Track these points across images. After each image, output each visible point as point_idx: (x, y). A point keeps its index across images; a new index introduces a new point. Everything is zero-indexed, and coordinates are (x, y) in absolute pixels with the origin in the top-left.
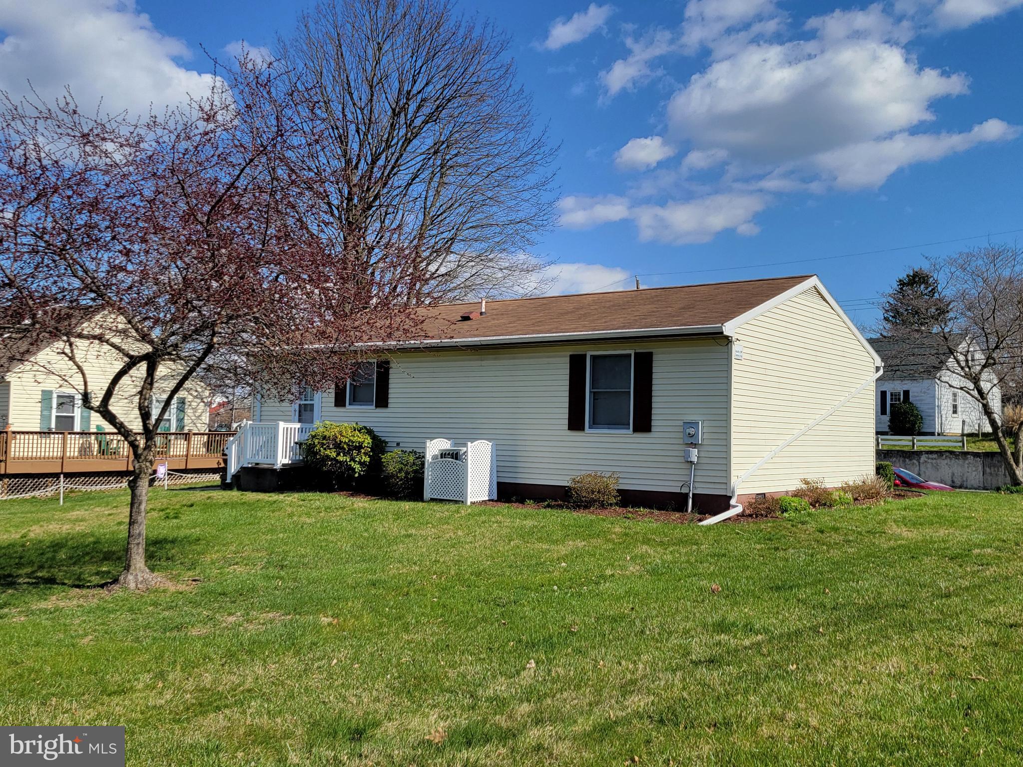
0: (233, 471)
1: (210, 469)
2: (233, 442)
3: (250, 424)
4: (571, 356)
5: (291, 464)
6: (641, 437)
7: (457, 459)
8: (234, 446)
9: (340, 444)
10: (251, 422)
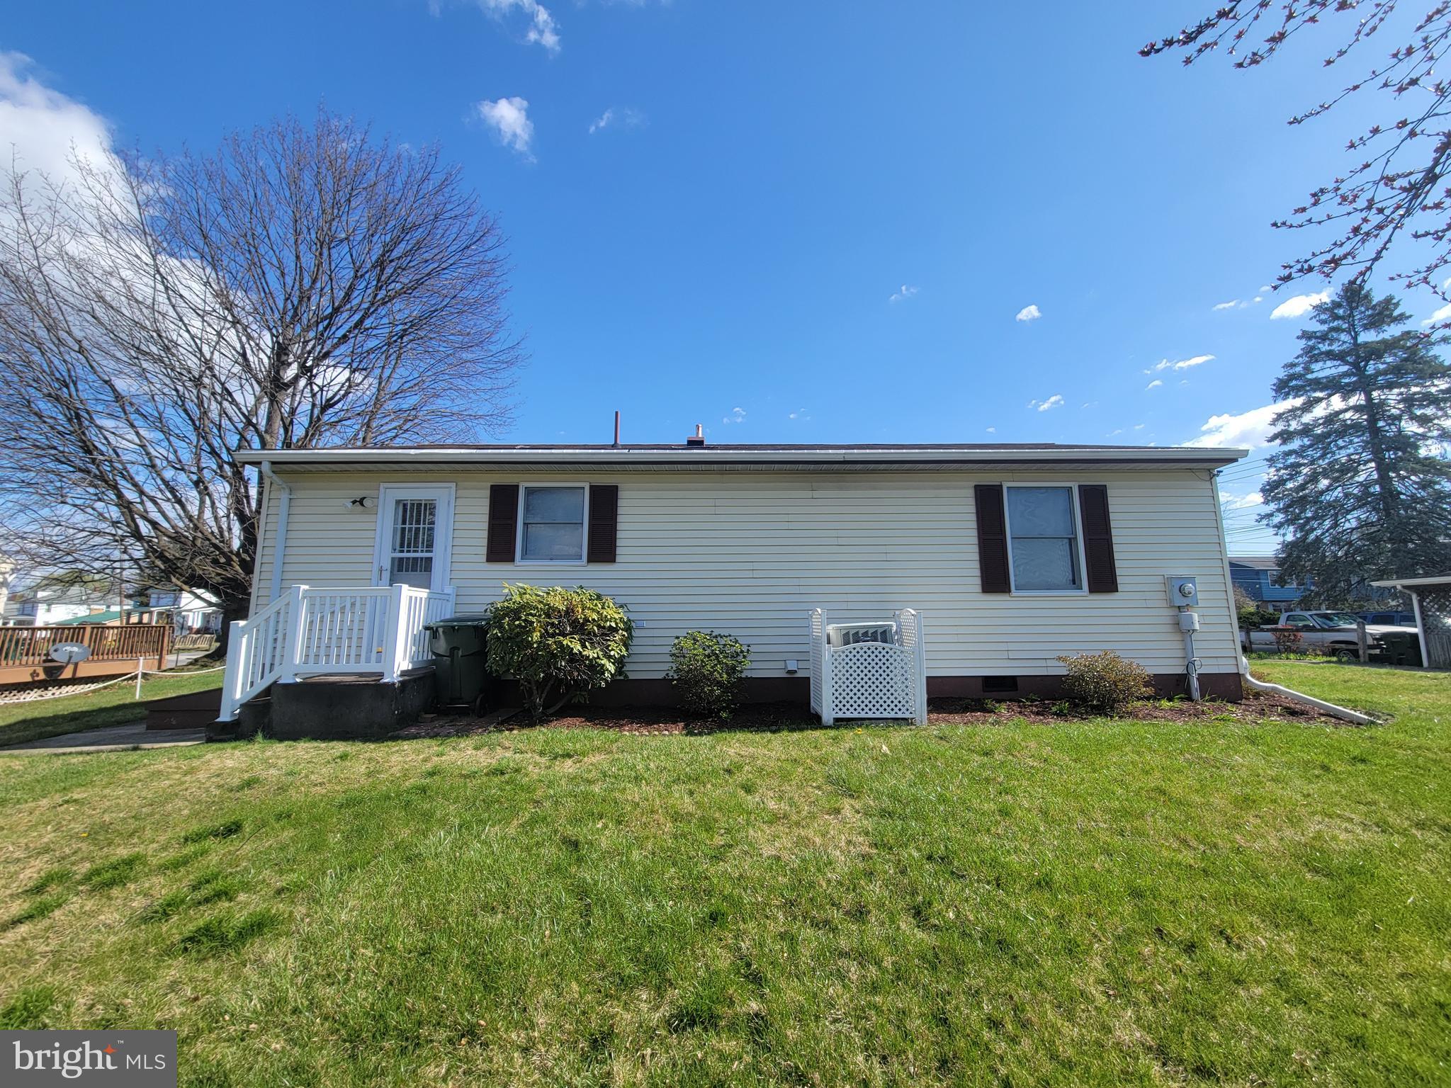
0: (238, 695)
1: (95, 677)
2: (243, 631)
3: (306, 591)
4: (976, 487)
5: (413, 670)
6: (1103, 600)
7: (885, 641)
8: (244, 641)
9: (583, 625)
10: (306, 587)
